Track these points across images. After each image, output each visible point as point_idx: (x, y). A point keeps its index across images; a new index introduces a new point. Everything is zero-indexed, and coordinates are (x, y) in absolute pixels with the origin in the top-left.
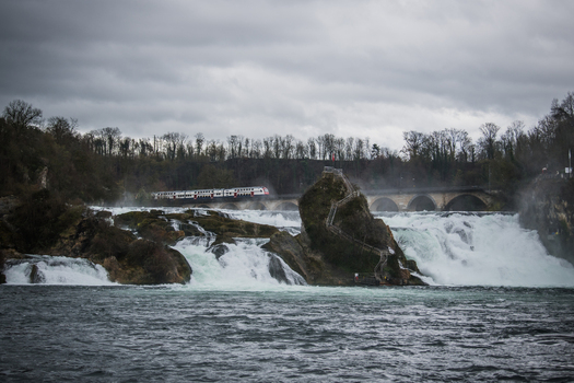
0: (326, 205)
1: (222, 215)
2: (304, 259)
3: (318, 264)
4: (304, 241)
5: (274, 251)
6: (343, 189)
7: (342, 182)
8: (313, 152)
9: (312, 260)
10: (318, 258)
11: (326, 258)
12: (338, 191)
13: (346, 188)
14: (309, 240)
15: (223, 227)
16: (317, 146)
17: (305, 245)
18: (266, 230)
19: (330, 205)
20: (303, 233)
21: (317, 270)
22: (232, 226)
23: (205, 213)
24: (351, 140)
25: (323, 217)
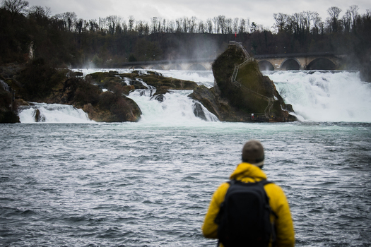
0: (231, 67)
1: (157, 74)
2: (217, 104)
3: (226, 107)
4: (217, 92)
5: (197, 99)
6: (242, 56)
7: (241, 52)
8: (210, 29)
9: (222, 105)
10: (226, 103)
11: (231, 103)
12: (239, 58)
13: (244, 55)
14: (219, 91)
15: (159, 82)
16: (213, 24)
17: (217, 95)
18: (188, 85)
19: (234, 67)
20: (215, 87)
21: (226, 111)
22: (166, 82)
23: (146, 73)
24: (237, 19)
25: (229, 75)
